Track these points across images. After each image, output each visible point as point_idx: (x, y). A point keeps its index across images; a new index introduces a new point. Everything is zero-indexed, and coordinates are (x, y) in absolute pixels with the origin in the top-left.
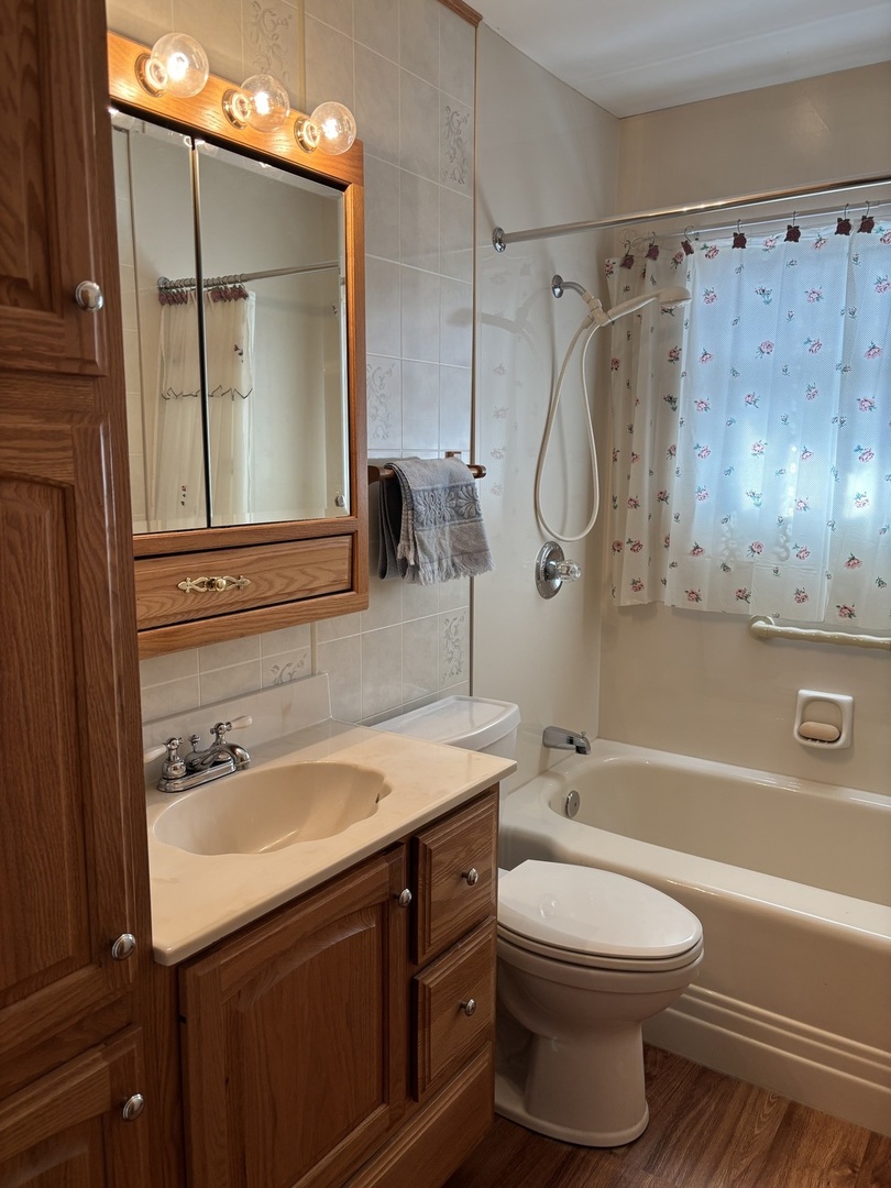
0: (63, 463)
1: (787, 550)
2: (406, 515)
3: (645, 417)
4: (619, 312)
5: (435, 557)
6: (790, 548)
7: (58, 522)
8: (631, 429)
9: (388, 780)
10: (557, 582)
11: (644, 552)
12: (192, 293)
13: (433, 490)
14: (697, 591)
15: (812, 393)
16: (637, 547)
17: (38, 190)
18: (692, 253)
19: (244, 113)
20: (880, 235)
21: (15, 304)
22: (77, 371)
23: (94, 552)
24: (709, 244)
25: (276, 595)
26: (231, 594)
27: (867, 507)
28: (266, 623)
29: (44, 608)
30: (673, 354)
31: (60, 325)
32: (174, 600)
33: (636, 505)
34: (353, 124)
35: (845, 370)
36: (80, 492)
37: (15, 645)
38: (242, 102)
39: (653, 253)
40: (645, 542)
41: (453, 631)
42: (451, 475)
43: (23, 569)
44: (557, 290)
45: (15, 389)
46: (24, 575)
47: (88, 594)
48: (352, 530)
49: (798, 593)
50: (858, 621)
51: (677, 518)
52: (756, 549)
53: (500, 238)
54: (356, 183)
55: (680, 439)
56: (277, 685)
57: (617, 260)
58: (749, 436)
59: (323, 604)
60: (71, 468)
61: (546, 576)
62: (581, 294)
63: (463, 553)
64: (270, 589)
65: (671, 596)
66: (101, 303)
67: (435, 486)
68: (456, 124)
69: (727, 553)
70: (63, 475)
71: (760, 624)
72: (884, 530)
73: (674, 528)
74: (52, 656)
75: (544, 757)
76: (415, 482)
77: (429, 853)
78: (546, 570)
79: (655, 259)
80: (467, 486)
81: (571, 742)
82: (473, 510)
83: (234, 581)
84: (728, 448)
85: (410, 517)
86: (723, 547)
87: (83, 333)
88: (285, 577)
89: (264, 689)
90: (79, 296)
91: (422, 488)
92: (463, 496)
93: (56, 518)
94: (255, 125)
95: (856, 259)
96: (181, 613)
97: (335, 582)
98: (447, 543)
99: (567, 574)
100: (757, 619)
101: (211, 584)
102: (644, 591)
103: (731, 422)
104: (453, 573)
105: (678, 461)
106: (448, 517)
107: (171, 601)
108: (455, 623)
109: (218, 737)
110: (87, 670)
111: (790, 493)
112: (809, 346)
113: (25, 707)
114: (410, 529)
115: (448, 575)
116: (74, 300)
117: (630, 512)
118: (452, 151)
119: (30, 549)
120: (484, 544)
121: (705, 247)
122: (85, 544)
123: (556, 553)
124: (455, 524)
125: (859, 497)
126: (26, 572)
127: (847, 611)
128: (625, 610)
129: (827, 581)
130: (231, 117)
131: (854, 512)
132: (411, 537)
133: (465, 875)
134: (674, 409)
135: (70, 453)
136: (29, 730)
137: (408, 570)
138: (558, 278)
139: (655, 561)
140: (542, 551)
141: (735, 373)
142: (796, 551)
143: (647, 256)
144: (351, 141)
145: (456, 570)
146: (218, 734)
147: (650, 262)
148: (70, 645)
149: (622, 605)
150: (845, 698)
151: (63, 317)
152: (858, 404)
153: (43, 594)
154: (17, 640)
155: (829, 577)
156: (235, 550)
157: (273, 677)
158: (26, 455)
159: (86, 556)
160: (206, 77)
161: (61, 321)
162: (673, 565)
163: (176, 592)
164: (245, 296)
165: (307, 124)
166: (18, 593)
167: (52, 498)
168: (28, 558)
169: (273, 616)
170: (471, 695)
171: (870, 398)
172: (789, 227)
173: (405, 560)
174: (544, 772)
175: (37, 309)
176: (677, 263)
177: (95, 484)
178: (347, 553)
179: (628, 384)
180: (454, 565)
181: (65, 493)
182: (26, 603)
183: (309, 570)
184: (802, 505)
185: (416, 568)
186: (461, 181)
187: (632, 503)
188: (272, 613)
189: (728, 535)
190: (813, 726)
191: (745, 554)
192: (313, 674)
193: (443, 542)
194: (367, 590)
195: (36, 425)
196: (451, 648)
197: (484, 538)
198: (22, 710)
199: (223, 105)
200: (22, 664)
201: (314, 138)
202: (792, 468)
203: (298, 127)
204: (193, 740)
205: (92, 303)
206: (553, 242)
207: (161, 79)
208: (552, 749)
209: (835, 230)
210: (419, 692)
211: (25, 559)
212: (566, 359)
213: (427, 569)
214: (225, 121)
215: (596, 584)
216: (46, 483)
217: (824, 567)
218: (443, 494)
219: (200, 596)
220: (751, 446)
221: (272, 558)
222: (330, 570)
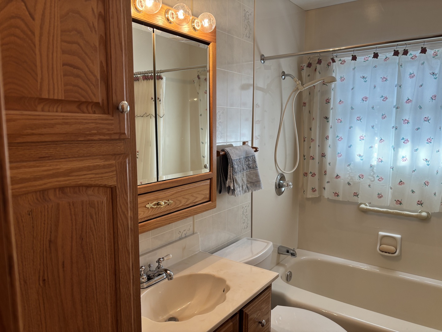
0: (112, 177)
1: (374, 178)
2: (230, 169)
3: (316, 125)
4: (307, 86)
5: (241, 185)
6: (375, 177)
7: (109, 202)
8: (310, 129)
9: (228, 283)
10: (283, 189)
11: (317, 176)
12: (141, 77)
13: (240, 159)
14: (337, 192)
15: (384, 117)
16: (313, 175)
17: (104, 64)
18: (335, 62)
19: (173, 18)
20: (411, 56)
21: (94, 113)
22: (118, 138)
23: (124, 213)
24: (342, 59)
25: (182, 206)
26: (165, 207)
27: (406, 162)
28: (179, 217)
29: (104, 240)
30: (327, 101)
31: (112, 120)
32: (144, 212)
33: (313, 159)
34: (215, 21)
35: (397, 108)
36: (118, 188)
37: (92, 257)
38: (173, 14)
39: (319, 62)
40: (317, 173)
41: (245, 211)
42: (246, 152)
43: (95, 224)
44: (283, 77)
45: (93, 148)
46: (96, 227)
47: (121, 231)
48: (210, 178)
49: (379, 194)
50: (404, 206)
51: (329, 164)
52: (361, 177)
53: (263, 58)
54: (213, 42)
55: (330, 133)
56: (181, 239)
57: (305, 65)
58: (358, 132)
59: (199, 208)
60: (115, 179)
61: (279, 187)
62: (293, 78)
63: (251, 183)
64: (180, 204)
65: (327, 194)
66: (129, 109)
67: (241, 157)
68: (247, 16)
69: (349, 178)
70: (112, 182)
71: (363, 206)
72: (414, 171)
73: (328, 168)
74: (106, 259)
75: (278, 258)
76: (234, 156)
77: (247, 316)
78: (279, 184)
79: (320, 64)
80: (252, 156)
81: (288, 252)
82: (254, 166)
83: (167, 202)
84: (350, 137)
85: (231, 170)
86: (348, 175)
87: (121, 121)
88: (186, 198)
89: (176, 241)
90: (120, 107)
91: (236, 158)
92: (251, 160)
93: (108, 200)
94: (177, 23)
95: (401, 66)
96: (147, 217)
97: (204, 199)
98: (245, 179)
99: (287, 186)
100: (361, 204)
101: (158, 204)
102: (317, 192)
103: (350, 128)
104: (247, 191)
105: (330, 142)
106: (245, 169)
107: (143, 213)
108: (246, 208)
109: (159, 264)
110: (120, 263)
111: (375, 156)
112: (382, 98)
113: (96, 283)
114: (232, 175)
115: (245, 192)
116: (118, 108)
117: (311, 161)
118: (246, 26)
119: (99, 216)
120: (259, 179)
121: (340, 60)
122: (120, 210)
123: (282, 178)
124: (248, 171)
125: (403, 157)
126: (97, 225)
127: (399, 202)
128: (308, 199)
129: (390, 190)
130: (168, 20)
131: (401, 163)
132: (232, 178)
133: (260, 323)
134: (328, 122)
135: (115, 173)
136: (97, 292)
137: (230, 191)
138: (284, 72)
139: (321, 180)
140: (277, 177)
141: (352, 108)
142: (378, 178)
143: (317, 63)
144: (213, 27)
145: (248, 189)
146: (159, 263)
147: (318, 66)
148: (113, 253)
149: (308, 197)
150: (398, 236)
151: (113, 116)
152: (403, 121)
153: (103, 234)
154: (93, 255)
155: (391, 188)
156: (167, 190)
157: (179, 236)
158: (97, 176)
159: (120, 215)
160: (161, 6)
161: (112, 118)
162: (328, 182)
163: (145, 209)
164: (162, 79)
165: (196, 20)
166: (93, 235)
167: (107, 192)
168: (98, 220)
169: (182, 215)
170: (252, 237)
171: (407, 119)
172: (374, 53)
173: (229, 187)
174: (278, 264)
175: (103, 114)
176: (328, 66)
177: (124, 184)
178: (208, 186)
179: (309, 112)
180: (247, 187)
181: (113, 190)
182: (96, 239)
183: (194, 195)
184: (380, 160)
185: (234, 190)
186: (249, 37)
187: (312, 158)
188: (181, 213)
189: (350, 171)
190: (384, 247)
191: (357, 179)
192: (193, 233)
193: (243, 179)
194: (216, 200)
195: (101, 163)
196: (244, 218)
197: (259, 177)
198: (94, 284)
199: (165, 15)
200: (94, 265)
201: (199, 26)
202: (376, 146)
203: (193, 22)
204: (150, 266)
205: (125, 110)
206: (282, 61)
207: (142, 6)
208: (281, 255)
209: (393, 54)
210: (232, 236)
211: (96, 221)
212: (287, 103)
213: (238, 190)
214: (166, 22)
215: (298, 189)
216: (105, 186)
217: (389, 185)
218: (243, 160)
219: (154, 210)
220: (359, 137)
221: (181, 191)
222: (202, 194)
